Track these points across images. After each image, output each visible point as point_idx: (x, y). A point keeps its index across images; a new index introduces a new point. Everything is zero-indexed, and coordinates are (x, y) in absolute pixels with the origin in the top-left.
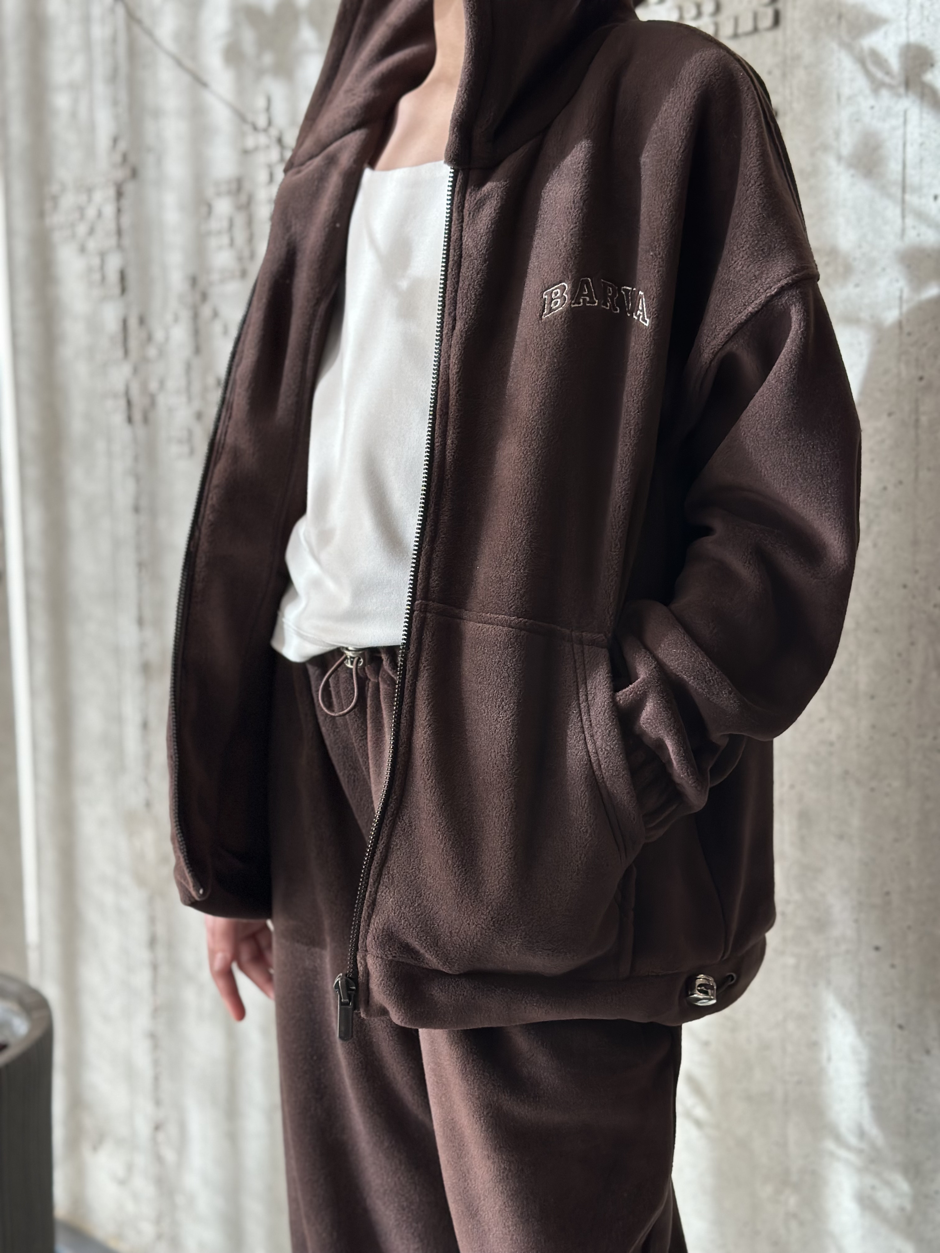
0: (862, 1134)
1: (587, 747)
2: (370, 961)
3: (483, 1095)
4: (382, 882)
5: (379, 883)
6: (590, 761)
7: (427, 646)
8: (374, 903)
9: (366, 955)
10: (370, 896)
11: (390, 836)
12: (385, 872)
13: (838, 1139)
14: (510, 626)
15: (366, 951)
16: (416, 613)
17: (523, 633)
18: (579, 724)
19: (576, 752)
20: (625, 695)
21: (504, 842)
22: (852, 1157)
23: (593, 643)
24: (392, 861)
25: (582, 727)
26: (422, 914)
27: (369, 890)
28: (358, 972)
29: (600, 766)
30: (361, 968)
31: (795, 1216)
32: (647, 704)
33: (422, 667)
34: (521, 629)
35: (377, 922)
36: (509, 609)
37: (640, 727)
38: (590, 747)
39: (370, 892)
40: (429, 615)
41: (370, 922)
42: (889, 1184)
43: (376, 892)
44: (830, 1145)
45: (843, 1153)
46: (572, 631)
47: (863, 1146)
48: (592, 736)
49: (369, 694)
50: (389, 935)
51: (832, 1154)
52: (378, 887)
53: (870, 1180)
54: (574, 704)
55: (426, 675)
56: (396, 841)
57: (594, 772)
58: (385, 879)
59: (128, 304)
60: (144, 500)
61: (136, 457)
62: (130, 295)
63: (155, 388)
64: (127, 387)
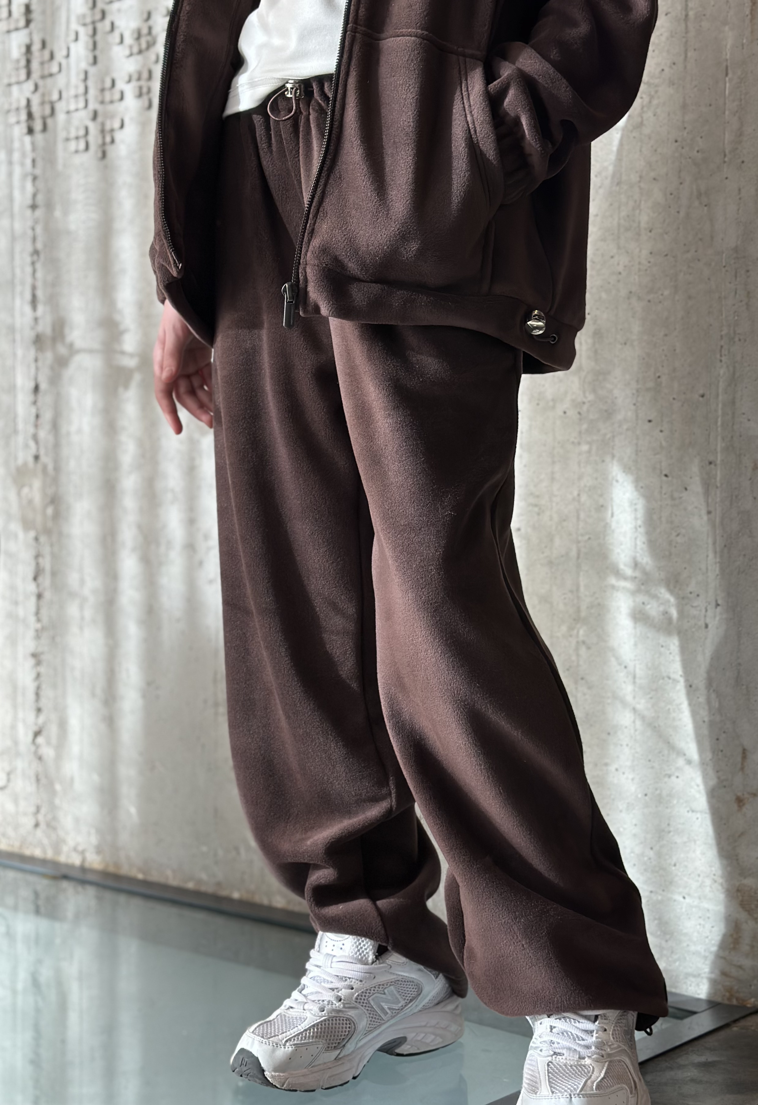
0: (636, 565)
1: (467, 119)
2: (309, 270)
3: (386, 373)
4: (318, 217)
5: (317, 218)
6: (469, 128)
7: (355, 55)
8: (313, 230)
9: (306, 267)
10: (310, 227)
11: (326, 185)
12: (321, 209)
13: (618, 573)
14: (416, 36)
15: (306, 264)
16: (348, 33)
17: (425, 41)
18: (462, 106)
19: (459, 123)
20: (493, 86)
21: (408, 179)
22: (628, 585)
23: (472, 56)
24: (327, 203)
25: (464, 107)
26: (347, 234)
27: (309, 222)
28: (299, 281)
29: (475, 131)
30: (301, 278)
31: (584, 642)
32: (510, 91)
33: (352, 69)
34: (424, 39)
35: (316, 242)
36: (416, 25)
37: (504, 109)
38: (469, 118)
39: (311, 224)
40: (357, 35)
41: (309, 244)
42: (655, 597)
43: (315, 223)
44: (612, 580)
45: (623, 584)
46: (458, 47)
47: (637, 574)
48: (471, 112)
49: (302, 124)
50: (323, 250)
51: (613, 587)
52: (316, 221)
53: (641, 598)
54: (458, 93)
55: (355, 74)
56: (329, 188)
57: (471, 136)
58: (321, 214)
59: (31, 34)
60: (40, 198)
61: (34, 161)
62: (32, 25)
63: (55, 97)
64: (29, 101)
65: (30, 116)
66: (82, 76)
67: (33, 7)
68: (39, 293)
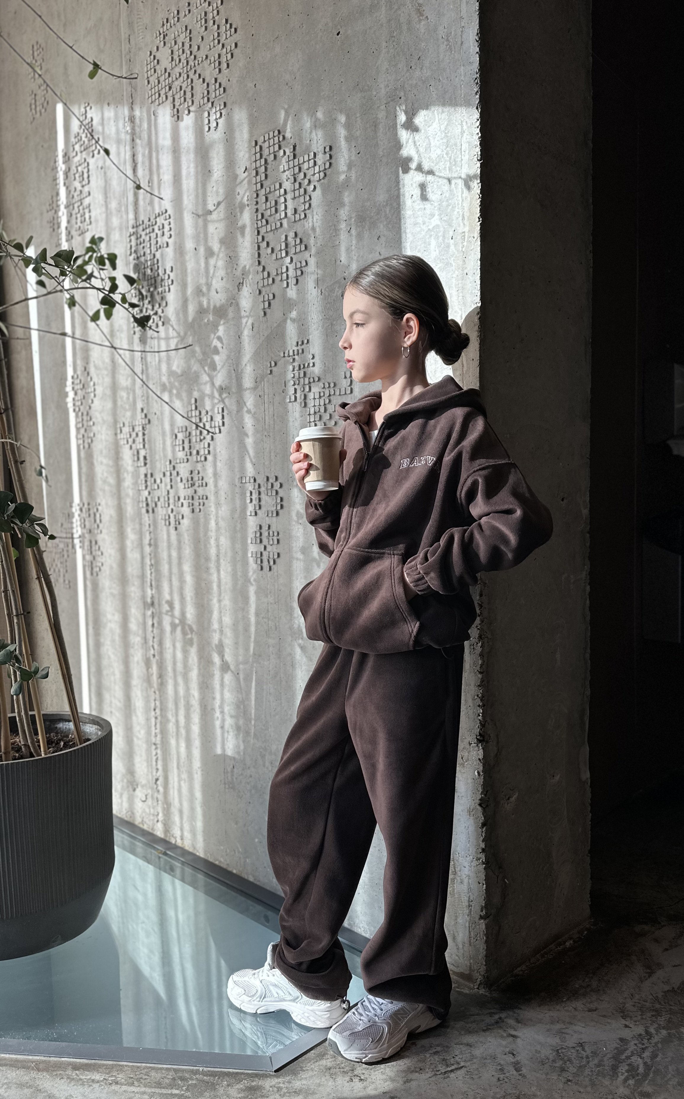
59: (147, 469)
60: (152, 541)
61: (149, 525)
62: (148, 466)
63: (157, 500)
64: (147, 499)
65: (147, 505)
66: (166, 493)
67: (148, 458)
68: (153, 583)
